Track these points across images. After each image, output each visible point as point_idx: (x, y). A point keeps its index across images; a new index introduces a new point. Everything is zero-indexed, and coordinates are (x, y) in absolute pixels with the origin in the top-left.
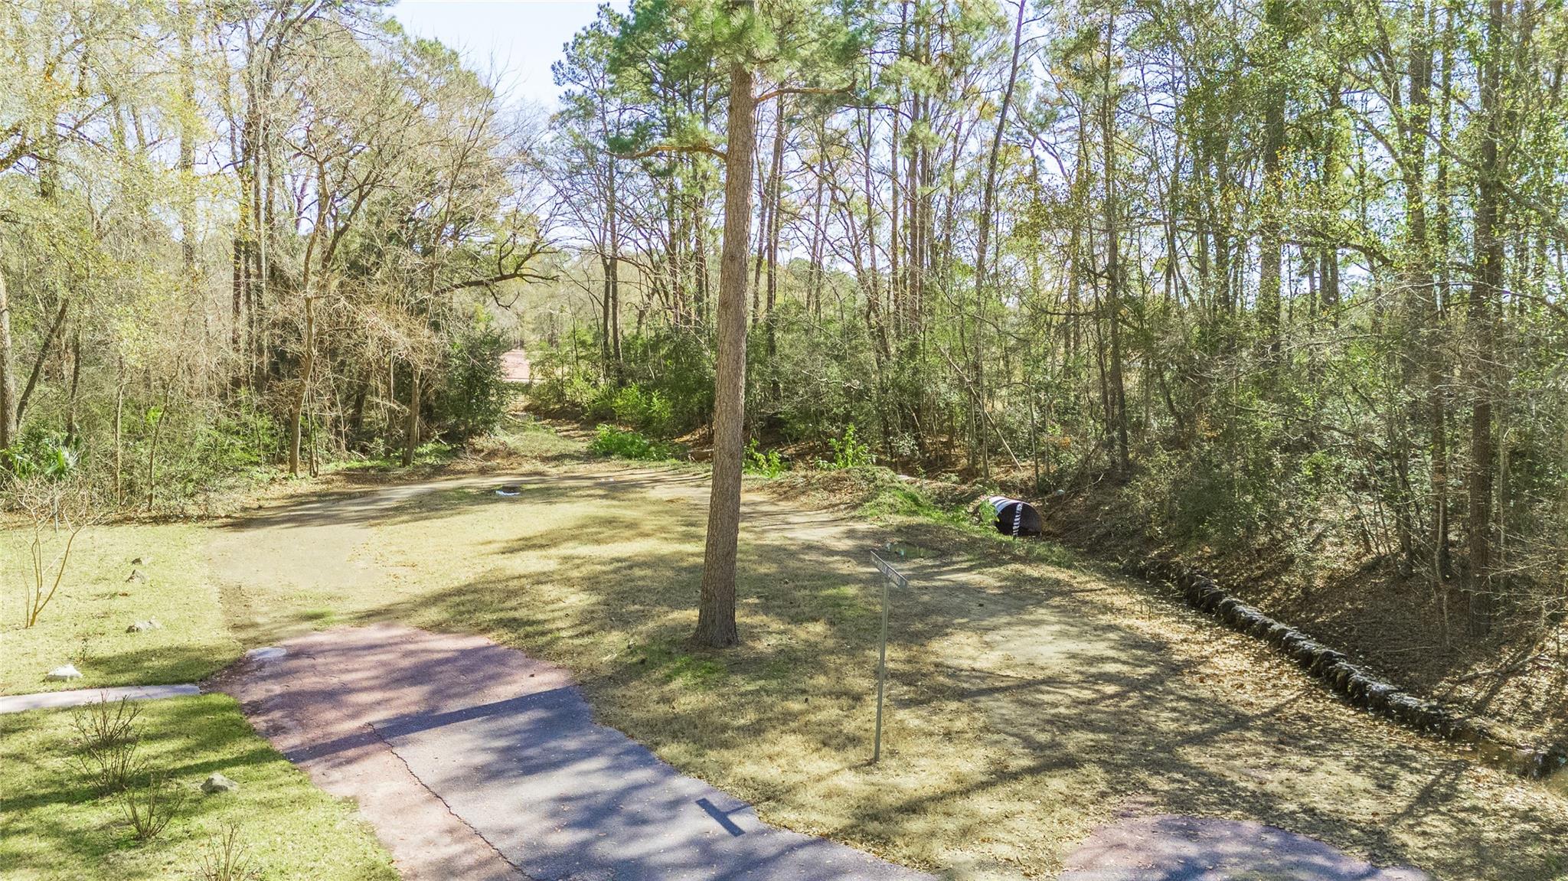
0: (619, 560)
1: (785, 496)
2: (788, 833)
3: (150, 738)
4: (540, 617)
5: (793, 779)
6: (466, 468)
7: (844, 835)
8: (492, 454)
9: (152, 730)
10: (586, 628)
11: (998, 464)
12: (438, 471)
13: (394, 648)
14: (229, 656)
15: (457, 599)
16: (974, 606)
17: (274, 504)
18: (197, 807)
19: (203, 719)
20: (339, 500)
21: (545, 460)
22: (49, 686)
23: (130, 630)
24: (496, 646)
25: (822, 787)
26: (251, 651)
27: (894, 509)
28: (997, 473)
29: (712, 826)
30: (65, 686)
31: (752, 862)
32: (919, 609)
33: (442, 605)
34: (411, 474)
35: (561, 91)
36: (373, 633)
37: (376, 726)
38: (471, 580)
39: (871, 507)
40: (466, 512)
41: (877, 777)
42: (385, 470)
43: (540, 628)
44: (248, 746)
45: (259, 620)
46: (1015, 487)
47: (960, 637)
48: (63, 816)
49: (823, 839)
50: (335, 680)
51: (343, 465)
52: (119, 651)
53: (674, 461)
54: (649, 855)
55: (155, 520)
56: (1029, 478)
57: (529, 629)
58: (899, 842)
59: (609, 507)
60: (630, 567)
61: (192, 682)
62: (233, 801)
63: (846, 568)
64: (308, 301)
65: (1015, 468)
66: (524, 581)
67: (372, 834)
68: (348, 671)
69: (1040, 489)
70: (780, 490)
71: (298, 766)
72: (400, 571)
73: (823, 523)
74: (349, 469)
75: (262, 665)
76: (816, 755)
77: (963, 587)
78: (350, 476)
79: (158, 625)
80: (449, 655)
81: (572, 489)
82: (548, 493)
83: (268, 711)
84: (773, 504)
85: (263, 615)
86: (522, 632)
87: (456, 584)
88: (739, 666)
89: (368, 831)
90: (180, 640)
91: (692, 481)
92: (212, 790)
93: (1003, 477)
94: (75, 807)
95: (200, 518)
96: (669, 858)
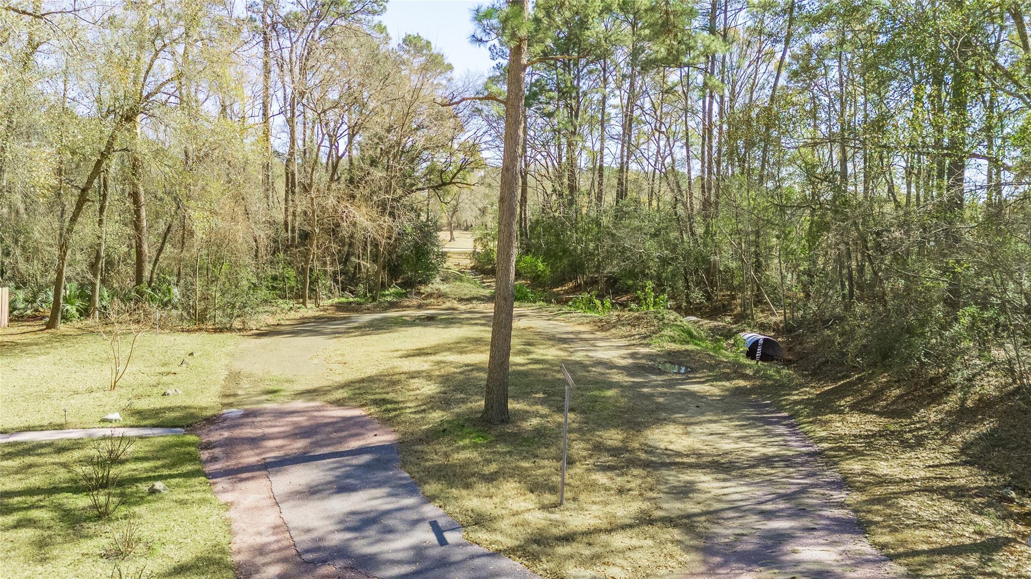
0: (467, 365)
1: (602, 329)
2: (476, 547)
3: (137, 459)
4: (400, 399)
5: (499, 512)
6: (410, 304)
7: (511, 552)
8: (430, 295)
9: (141, 455)
10: (423, 407)
11: (762, 312)
12: (392, 305)
13: (306, 414)
14: (209, 413)
15: (357, 385)
16: (693, 407)
17: (288, 322)
18: (141, 501)
19: (173, 450)
20: (325, 322)
21: (461, 300)
22: (102, 424)
23: (164, 394)
24: (365, 416)
25: (514, 520)
26: (225, 411)
27: (673, 340)
28: (760, 317)
29: (431, 537)
30: (110, 425)
31: (443, 563)
32: (653, 407)
33: (346, 389)
34: (377, 306)
35: (494, 63)
36: (300, 404)
37: (267, 460)
38: (373, 374)
39: (656, 338)
40: (396, 331)
41: (557, 516)
42: (360, 304)
43: (396, 406)
44: (188, 468)
45: (240, 392)
46: (770, 327)
47: (671, 428)
48: (65, 500)
49: (496, 554)
50: (260, 431)
51: (336, 300)
52: (152, 406)
53: (541, 303)
54: (382, 553)
55: (216, 331)
56: (781, 322)
57: (389, 406)
58: (544, 559)
59: (482, 331)
60: (472, 370)
61: (182, 427)
62: (162, 498)
63: (618, 377)
64: (312, 199)
65: (773, 314)
66: (403, 376)
67: (229, 525)
68: (271, 426)
69: (787, 329)
70: (599, 324)
71: (211, 481)
72: (335, 367)
73: (619, 347)
74: (340, 303)
75: (225, 420)
76: (522, 498)
77: (692, 394)
78: (340, 307)
79: (180, 392)
80: (334, 420)
81: (467, 319)
82: (449, 322)
83: (214, 447)
84: (592, 333)
85: (244, 388)
86: (384, 408)
87: (363, 376)
88: (503, 438)
89: (228, 523)
90: (188, 402)
91: (547, 316)
92: (153, 491)
93: (764, 320)
94: (75, 496)
95: (240, 330)
96: (391, 556)
